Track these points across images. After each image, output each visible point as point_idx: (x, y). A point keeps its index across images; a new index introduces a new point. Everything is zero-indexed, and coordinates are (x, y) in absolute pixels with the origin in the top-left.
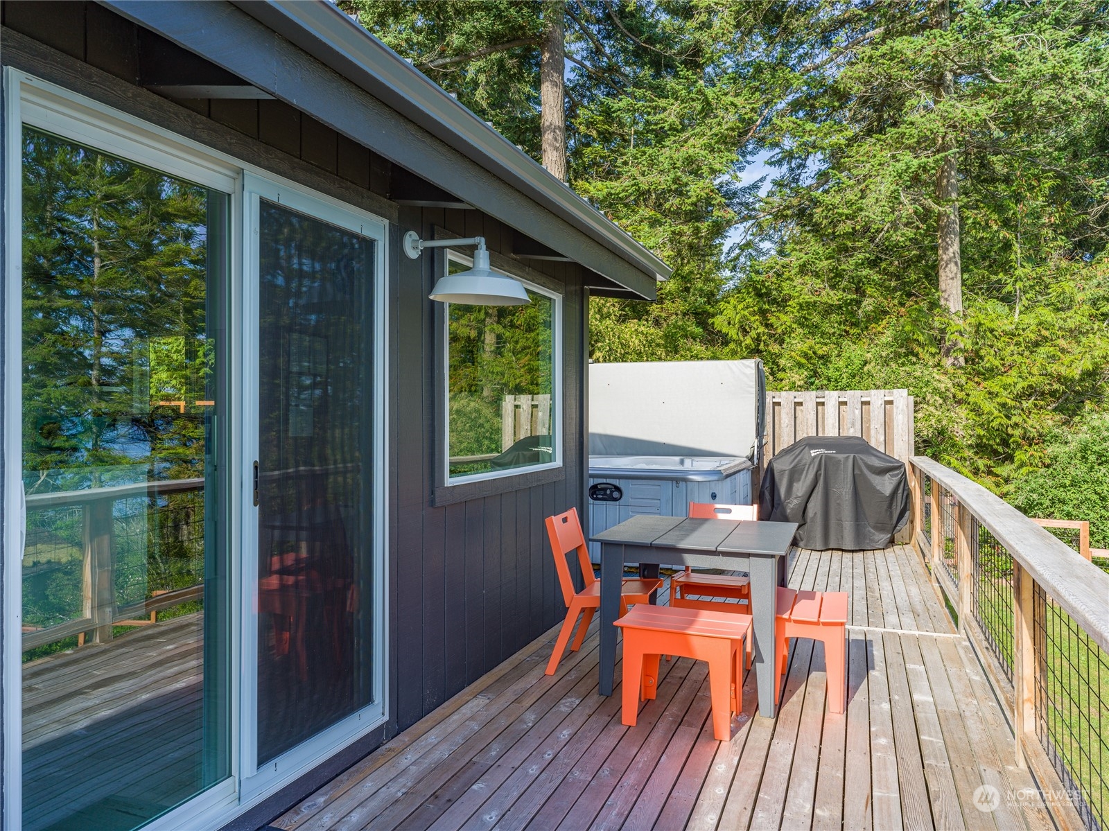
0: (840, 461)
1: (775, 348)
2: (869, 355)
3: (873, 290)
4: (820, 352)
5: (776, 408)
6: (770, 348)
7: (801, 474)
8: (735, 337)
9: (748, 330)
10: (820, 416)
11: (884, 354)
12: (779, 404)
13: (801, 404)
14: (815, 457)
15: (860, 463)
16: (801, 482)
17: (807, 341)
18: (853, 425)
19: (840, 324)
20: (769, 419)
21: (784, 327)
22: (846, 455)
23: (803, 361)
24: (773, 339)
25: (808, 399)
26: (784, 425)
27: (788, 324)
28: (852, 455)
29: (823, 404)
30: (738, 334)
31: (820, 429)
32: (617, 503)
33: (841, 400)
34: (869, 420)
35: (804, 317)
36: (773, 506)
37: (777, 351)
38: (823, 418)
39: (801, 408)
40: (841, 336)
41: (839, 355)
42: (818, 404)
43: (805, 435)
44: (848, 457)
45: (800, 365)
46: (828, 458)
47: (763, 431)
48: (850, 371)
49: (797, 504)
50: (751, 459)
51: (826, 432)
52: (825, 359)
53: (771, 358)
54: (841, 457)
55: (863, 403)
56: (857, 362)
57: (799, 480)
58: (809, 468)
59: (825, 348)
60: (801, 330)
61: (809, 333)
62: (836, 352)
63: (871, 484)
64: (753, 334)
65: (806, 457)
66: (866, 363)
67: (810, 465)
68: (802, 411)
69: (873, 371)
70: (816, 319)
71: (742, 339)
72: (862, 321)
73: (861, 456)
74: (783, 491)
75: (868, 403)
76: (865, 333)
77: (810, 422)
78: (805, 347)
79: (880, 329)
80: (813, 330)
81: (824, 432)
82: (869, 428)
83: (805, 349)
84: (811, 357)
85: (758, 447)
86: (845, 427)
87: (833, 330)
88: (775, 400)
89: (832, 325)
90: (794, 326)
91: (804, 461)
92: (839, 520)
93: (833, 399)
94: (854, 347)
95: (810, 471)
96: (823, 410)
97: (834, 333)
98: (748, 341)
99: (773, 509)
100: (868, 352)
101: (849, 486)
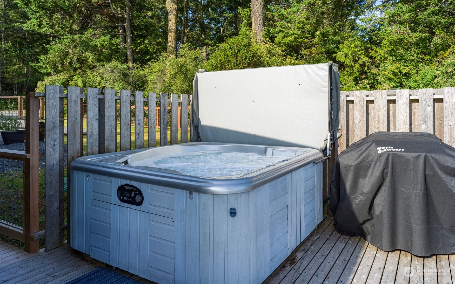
0: (409, 160)
1: (375, 71)
2: (438, 72)
3: (441, 31)
4: (404, 71)
5: (351, 105)
6: (372, 71)
7: (367, 170)
8: (349, 64)
9: (357, 59)
10: (391, 112)
11: (449, 71)
12: (352, 102)
13: (372, 102)
14: (382, 155)
15: (433, 162)
16: (367, 179)
17: (395, 64)
18: (425, 121)
19: (418, 54)
20: (343, 114)
21: (379, 56)
22: (417, 154)
23: (392, 77)
24: (374, 65)
25: (380, 97)
26: (357, 121)
27: (382, 55)
28: (423, 155)
29: (394, 101)
30: (350, 62)
31: (391, 125)
32: (139, 208)
33: (412, 97)
34: (442, 117)
35: (393, 50)
36: (339, 199)
37: (376, 72)
38: (394, 114)
39: (373, 105)
40: (419, 61)
41: (417, 73)
42: (389, 102)
43: (376, 130)
44: (418, 157)
45: (390, 80)
46: (395, 156)
47: (338, 126)
48: (424, 82)
49: (361, 201)
50: (324, 151)
51: (397, 128)
52: (407, 75)
53: (373, 77)
54: (411, 155)
55: (436, 100)
56: (429, 76)
57: (365, 176)
58: (375, 165)
59: (407, 69)
60: (391, 58)
61: (397, 60)
62: (415, 71)
63: (446, 186)
64: (360, 62)
65: (373, 153)
66: (436, 77)
67: (376, 162)
68: (374, 108)
69: (441, 82)
70: (401, 51)
71: (353, 65)
72: (433, 52)
73: (434, 155)
74: (348, 185)
75: (441, 100)
76: (435, 59)
77: (381, 118)
78: (393, 68)
79: (446, 55)
80: (399, 58)
81: (395, 128)
82: (442, 125)
83: (393, 69)
84: (398, 75)
85: (331, 140)
86: (417, 123)
87: (413, 58)
88: (348, 99)
89: (413, 55)
90: (386, 56)
91: (370, 158)
92: (408, 223)
93: (405, 96)
94: (427, 68)
95: (376, 168)
96: (395, 107)
97: (413, 60)
98: (357, 66)
99: (339, 202)
100: (437, 71)
101: (419, 187)
